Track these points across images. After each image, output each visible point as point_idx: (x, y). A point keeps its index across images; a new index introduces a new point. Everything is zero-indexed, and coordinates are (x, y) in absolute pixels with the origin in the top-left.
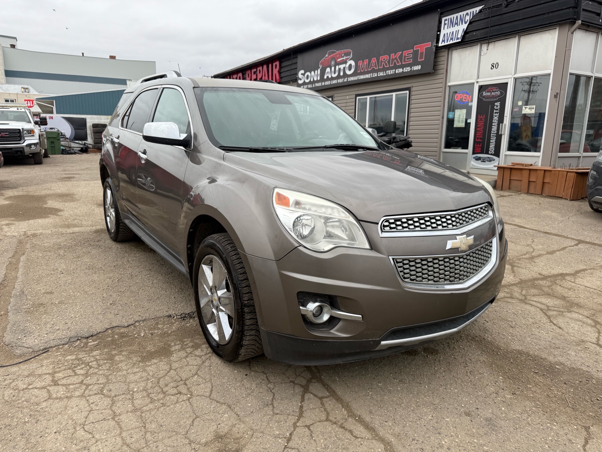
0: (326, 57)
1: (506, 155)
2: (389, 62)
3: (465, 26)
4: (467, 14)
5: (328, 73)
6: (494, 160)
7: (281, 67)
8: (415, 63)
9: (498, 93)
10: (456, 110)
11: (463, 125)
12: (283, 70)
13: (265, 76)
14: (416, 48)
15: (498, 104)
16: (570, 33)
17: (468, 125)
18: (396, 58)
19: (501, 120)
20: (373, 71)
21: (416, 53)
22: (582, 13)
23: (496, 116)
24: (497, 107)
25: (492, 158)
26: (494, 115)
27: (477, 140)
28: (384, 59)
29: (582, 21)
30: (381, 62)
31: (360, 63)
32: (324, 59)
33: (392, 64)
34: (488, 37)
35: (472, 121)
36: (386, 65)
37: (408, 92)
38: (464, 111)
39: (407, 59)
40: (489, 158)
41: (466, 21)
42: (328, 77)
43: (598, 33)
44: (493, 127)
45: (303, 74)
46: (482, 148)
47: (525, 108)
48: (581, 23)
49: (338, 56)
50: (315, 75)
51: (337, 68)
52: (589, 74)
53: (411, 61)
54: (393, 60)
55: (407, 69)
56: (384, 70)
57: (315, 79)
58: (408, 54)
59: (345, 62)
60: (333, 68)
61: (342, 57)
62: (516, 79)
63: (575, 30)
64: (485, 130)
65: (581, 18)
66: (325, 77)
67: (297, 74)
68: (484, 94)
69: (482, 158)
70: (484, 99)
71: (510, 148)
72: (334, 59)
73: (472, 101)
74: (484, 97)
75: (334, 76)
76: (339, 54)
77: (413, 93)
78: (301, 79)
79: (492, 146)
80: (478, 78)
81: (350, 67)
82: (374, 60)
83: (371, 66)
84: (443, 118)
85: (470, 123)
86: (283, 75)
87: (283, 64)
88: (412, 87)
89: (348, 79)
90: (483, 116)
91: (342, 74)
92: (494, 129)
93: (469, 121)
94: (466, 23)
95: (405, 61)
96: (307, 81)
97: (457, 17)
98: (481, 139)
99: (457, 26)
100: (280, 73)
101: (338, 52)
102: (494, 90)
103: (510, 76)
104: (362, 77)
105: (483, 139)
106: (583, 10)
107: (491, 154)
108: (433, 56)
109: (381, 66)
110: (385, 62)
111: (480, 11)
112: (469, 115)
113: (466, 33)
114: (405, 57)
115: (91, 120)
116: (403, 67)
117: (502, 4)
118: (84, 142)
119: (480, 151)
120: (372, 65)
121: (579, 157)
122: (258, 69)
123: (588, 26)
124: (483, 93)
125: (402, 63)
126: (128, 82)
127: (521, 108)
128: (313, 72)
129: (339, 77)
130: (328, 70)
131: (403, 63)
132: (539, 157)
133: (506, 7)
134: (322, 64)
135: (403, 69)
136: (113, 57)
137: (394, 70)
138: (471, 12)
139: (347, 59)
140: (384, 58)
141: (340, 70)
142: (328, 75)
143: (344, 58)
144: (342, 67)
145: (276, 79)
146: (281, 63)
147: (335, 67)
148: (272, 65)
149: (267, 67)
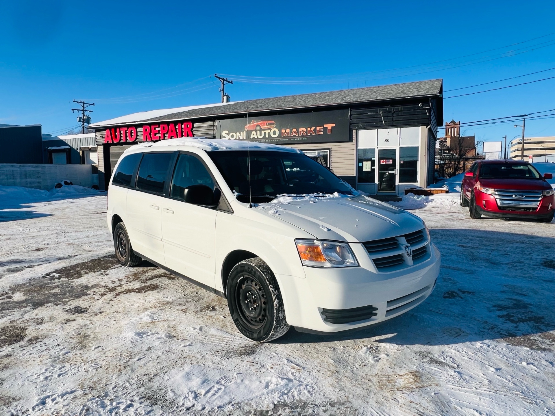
1: (399, 185)
7: (193, 127)
10: (364, 162)
11: (370, 170)
12: (196, 129)
13: (172, 131)
14: (325, 126)
16: (427, 129)
17: (373, 171)
21: (325, 129)
27: (380, 178)
31: (283, 131)
32: (250, 125)
35: (376, 167)
37: (328, 151)
38: (369, 163)
42: (254, 138)
51: (263, 132)
57: (241, 138)
60: (258, 132)
62: (400, 148)
66: (251, 138)
67: (220, 133)
71: (401, 181)
73: (374, 157)
76: (264, 123)
77: (331, 152)
80: (377, 146)
84: (356, 166)
85: (374, 169)
86: (196, 133)
87: (195, 125)
91: (267, 136)
93: (373, 168)
100: (192, 131)
101: (262, 122)
103: (396, 146)
112: (373, 164)
128: (238, 133)
130: (254, 132)
132: (418, 185)
133: (394, 113)
141: (265, 134)
142: (254, 136)
143: (269, 126)
144: (267, 132)
145: (188, 136)
146: (193, 124)
147: (260, 131)
148: (182, 125)
149: (175, 126)
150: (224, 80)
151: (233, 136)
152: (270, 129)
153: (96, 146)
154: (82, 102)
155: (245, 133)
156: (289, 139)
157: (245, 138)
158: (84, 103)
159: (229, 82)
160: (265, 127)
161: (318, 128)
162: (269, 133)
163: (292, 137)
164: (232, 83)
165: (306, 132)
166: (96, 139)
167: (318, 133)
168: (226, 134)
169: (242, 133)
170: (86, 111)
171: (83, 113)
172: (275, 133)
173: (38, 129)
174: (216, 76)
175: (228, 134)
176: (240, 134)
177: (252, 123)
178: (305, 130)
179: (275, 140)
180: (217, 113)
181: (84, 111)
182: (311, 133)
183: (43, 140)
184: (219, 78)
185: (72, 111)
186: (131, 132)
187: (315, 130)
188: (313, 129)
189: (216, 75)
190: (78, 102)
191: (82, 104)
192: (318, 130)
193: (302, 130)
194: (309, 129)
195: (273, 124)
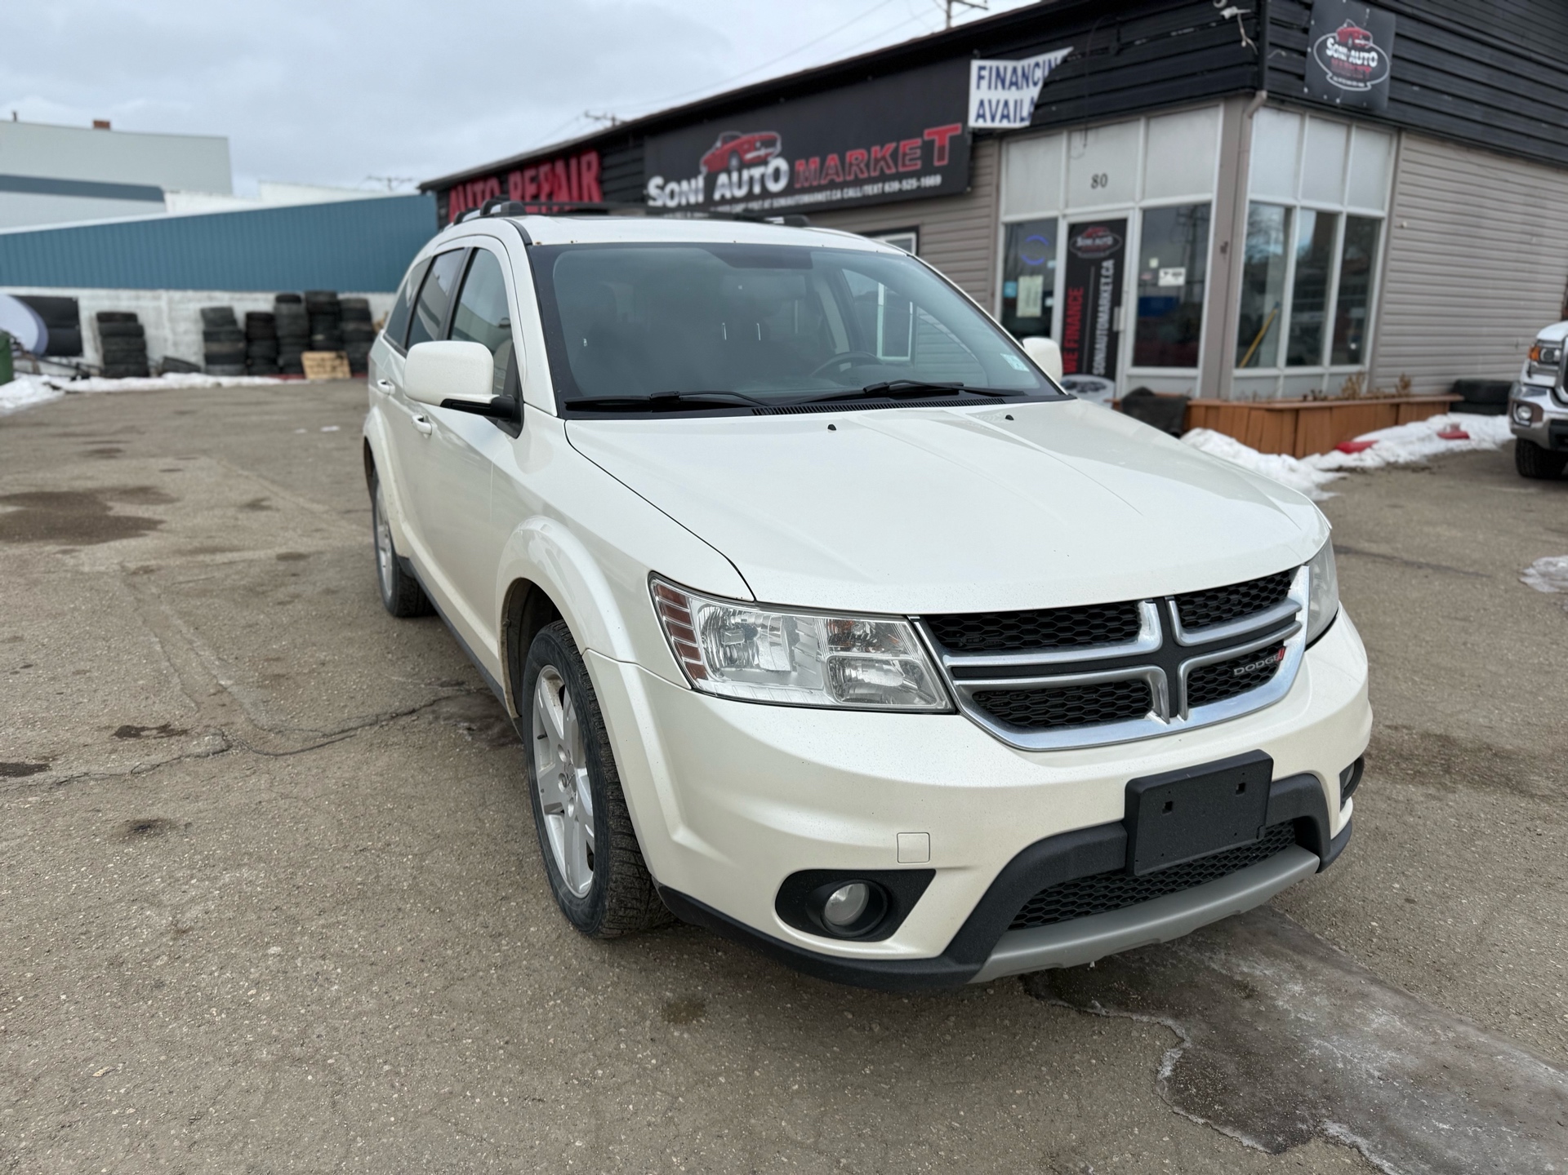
0: (717, 149)
1: (1130, 377)
2: (867, 166)
3: (1034, 92)
4: (1037, 65)
5: (723, 186)
6: (1104, 387)
7: (602, 168)
8: (928, 170)
9: (1109, 240)
10: (1021, 279)
11: (1036, 311)
12: (607, 175)
13: (560, 188)
14: (929, 134)
15: (1109, 265)
16: (1245, 116)
17: (1047, 311)
18: (884, 158)
19: (1116, 300)
20: (832, 185)
21: (928, 147)
22: (1268, 75)
23: (1105, 291)
24: (1107, 270)
25: (1100, 383)
26: (1103, 288)
27: (1068, 345)
28: (857, 159)
29: (1269, 91)
30: (851, 165)
31: (800, 165)
32: (713, 154)
33: (875, 170)
34: (1083, 117)
35: (1057, 302)
36: (862, 172)
38: (1039, 280)
39: (911, 160)
40: (1093, 383)
41: (1036, 79)
42: (723, 197)
43: (1302, 116)
44: (1100, 315)
45: (662, 188)
46: (1080, 361)
47: (1166, 273)
48: (1269, 97)
49: (746, 147)
50: (691, 190)
51: (746, 175)
52: (1289, 201)
53: (916, 165)
54: (877, 161)
55: (910, 184)
56: (858, 183)
57: (692, 200)
58: (911, 149)
59: (763, 161)
60: (735, 176)
61: (756, 149)
62: (1145, 211)
63: (1256, 110)
64: (1083, 321)
65: (1266, 86)
66: (717, 196)
67: (644, 186)
68: (1081, 242)
69: (1080, 383)
70: (1080, 254)
71: (1139, 360)
72: (738, 152)
73: (1054, 258)
74: (1080, 249)
75: (740, 193)
77: (924, 239)
78: (654, 199)
79: (1100, 358)
80: (1067, 206)
81: (777, 175)
82: (833, 160)
83: (827, 174)
84: (993, 295)
85: (1051, 309)
86: (609, 186)
88: (923, 224)
89: (772, 204)
90: (1079, 290)
92: (1103, 318)
93: (1049, 302)
94: (1035, 84)
95: (904, 165)
96: (672, 204)
97: (1015, 70)
98: (1075, 341)
99: (1018, 88)
100: (600, 181)
102: (1100, 234)
103: (1130, 204)
104: (806, 199)
105: (1081, 341)
106: (1271, 68)
107: (1099, 375)
108: (967, 155)
109: (850, 174)
110: (858, 165)
111: (1065, 60)
112: (1048, 289)
113: (1038, 106)
114: (905, 155)
115: (92, 302)
116: (899, 177)
117: (1107, 49)
118: (74, 360)
119: (1074, 369)
120: (831, 171)
121: (1276, 378)
122: (542, 171)
123: (1282, 102)
124: (1075, 242)
125: (896, 165)
126: (168, 197)
127: (1156, 272)
128: (685, 184)
129: (750, 197)
131: (901, 169)
132: (1194, 378)
133: (1119, 52)
134: (707, 163)
135: (900, 182)
136: (102, 125)
137: (880, 185)
138: (1044, 62)
139: (767, 155)
140: (856, 155)
141: (751, 180)
142: (723, 191)
144: (757, 173)
145: (590, 198)
146: (602, 157)
147: (740, 171)
148: (579, 164)
149: (567, 166)
155: (701, 180)
157: (701, 198)
162: (763, 177)
168: (657, 186)
169: (694, 182)
176: (691, 184)
177: (718, 142)
194: (876, 151)
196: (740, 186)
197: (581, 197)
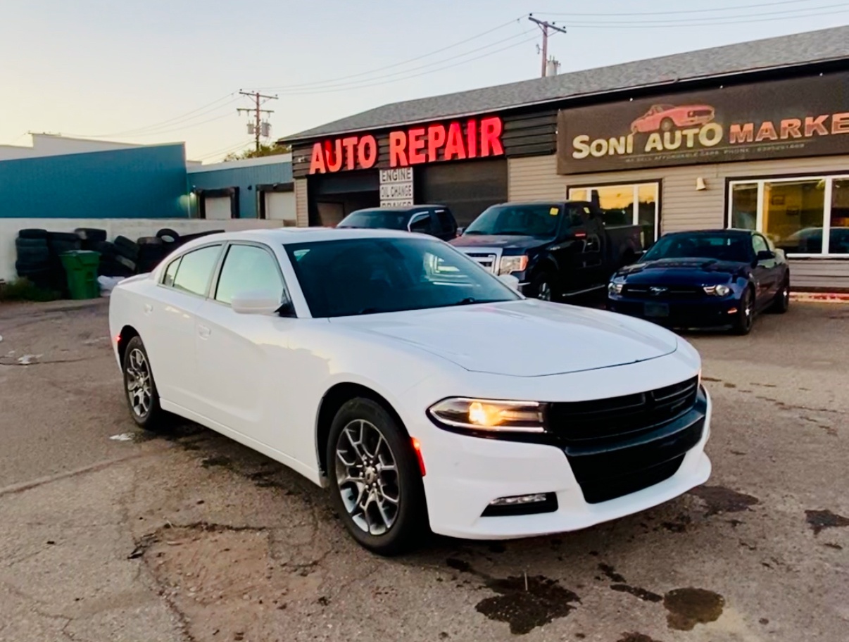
0: (648, 116)
5: (654, 142)
7: (504, 131)
12: (510, 135)
13: (455, 143)
32: (644, 119)
42: (654, 149)
50: (619, 145)
51: (678, 134)
57: (621, 151)
60: (667, 135)
61: (690, 117)
66: (648, 149)
72: (671, 118)
76: (683, 112)
78: (578, 150)
82: (767, 125)
87: (508, 126)
91: (691, 145)
100: (501, 139)
101: (677, 109)
122: (431, 130)
129: (683, 149)
130: (655, 136)
134: (638, 126)
139: (701, 121)
141: (684, 138)
142: (654, 145)
143: (696, 118)
144: (690, 133)
145: (491, 151)
146: (503, 123)
147: (672, 131)
148: (478, 126)
149: (463, 128)
150: (546, 25)
151: (599, 148)
152: (699, 126)
153: (294, 180)
154: (255, 93)
155: (630, 138)
156: (751, 149)
157: (630, 150)
158: (258, 96)
159: (559, 30)
160: (686, 120)
161: (836, 118)
162: (696, 136)
163: (758, 142)
164: (565, 32)
165: (802, 129)
166: (294, 164)
167: (836, 129)
168: (583, 142)
169: (622, 139)
170: (262, 111)
171: (257, 116)
172: (711, 135)
173: (178, 149)
174: (530, 19)
175: (589, 143)
176: (618, 140)
177: (650, 112)
178: (797, 122)
179: (712, 153)
180: (560, 95)
181: (258, 110)
182: (815, 132)
183: (188, 171)
184: (538, 22)
185: (237, 113)
186: (367, 147)
187: (827, 124)
188: (822, 118)
189: (531, 15)
190: (248, 94)
191: (255, 98)
192: (837, 123)
193: (790, 125)
194: (809, 120)
195: (708, 113)
196: (672, 142)
197: (478, 151)
